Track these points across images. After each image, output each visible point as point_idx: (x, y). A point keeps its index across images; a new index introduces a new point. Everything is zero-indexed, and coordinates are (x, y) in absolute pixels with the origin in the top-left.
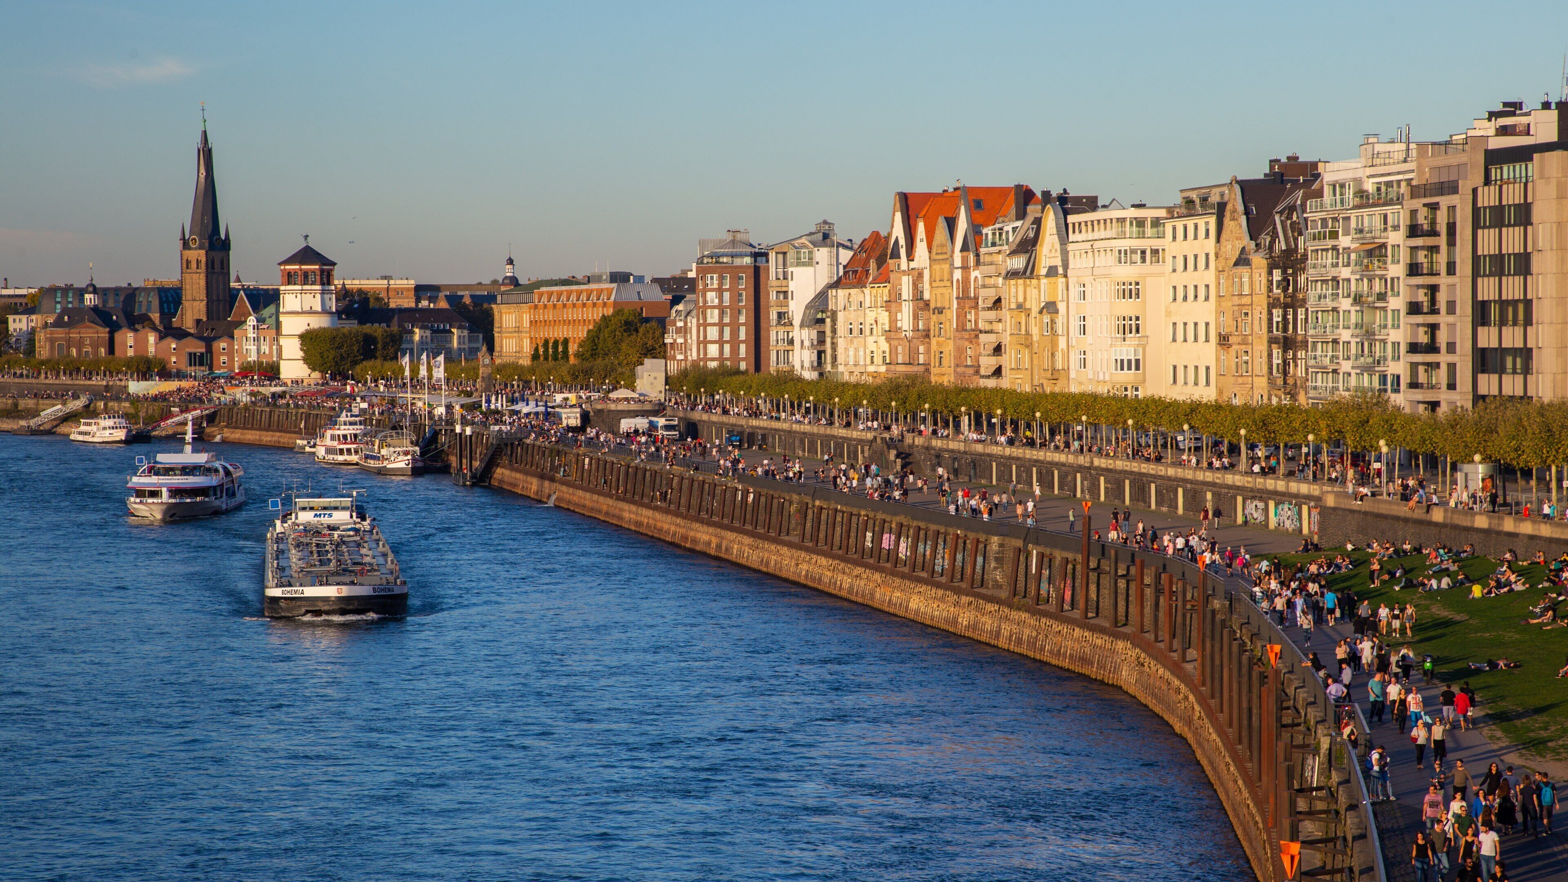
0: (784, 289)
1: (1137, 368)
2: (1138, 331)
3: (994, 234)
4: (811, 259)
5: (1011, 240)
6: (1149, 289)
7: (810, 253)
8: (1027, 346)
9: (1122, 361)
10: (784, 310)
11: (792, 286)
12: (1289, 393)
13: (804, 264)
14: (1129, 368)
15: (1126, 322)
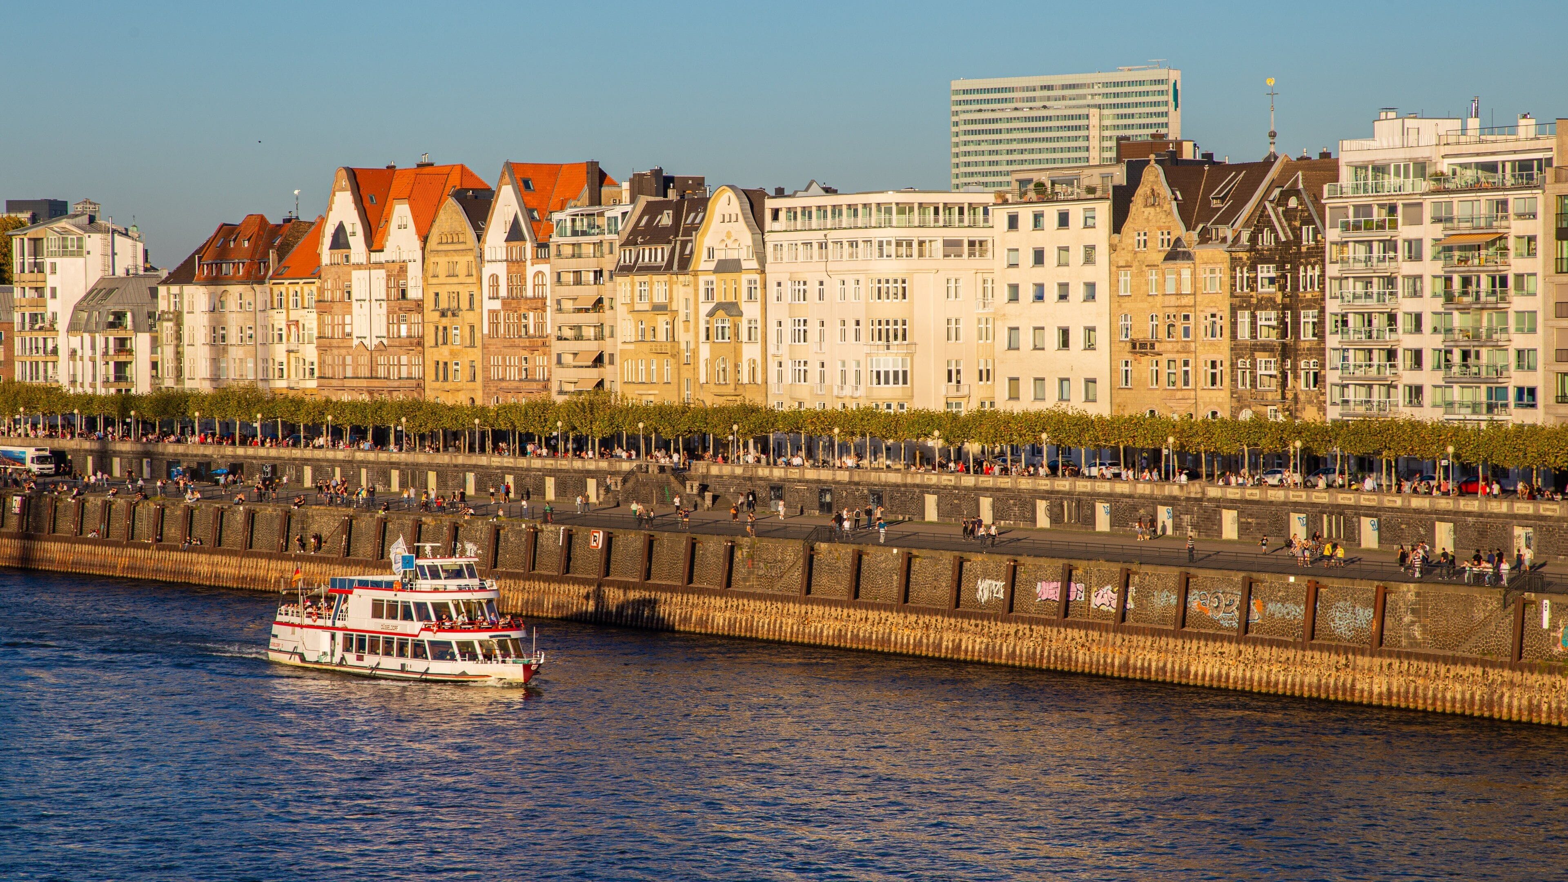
0: (39, 285)
1: (905, 382)
2: (904, 338)
3: (573, 221)
4: (80, 247)
5: (620, 228)
6: (915, 288)
7: (80, 239)
8: (673, 356)
9: (878, 373)
10: (39, 310)
11: (51, 281)
12: (1288, 410)
13: (72, 254)
14: (887, 382)
15: (884, 327)
